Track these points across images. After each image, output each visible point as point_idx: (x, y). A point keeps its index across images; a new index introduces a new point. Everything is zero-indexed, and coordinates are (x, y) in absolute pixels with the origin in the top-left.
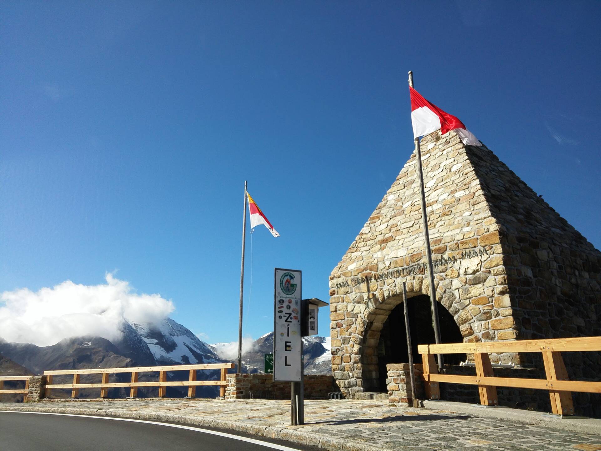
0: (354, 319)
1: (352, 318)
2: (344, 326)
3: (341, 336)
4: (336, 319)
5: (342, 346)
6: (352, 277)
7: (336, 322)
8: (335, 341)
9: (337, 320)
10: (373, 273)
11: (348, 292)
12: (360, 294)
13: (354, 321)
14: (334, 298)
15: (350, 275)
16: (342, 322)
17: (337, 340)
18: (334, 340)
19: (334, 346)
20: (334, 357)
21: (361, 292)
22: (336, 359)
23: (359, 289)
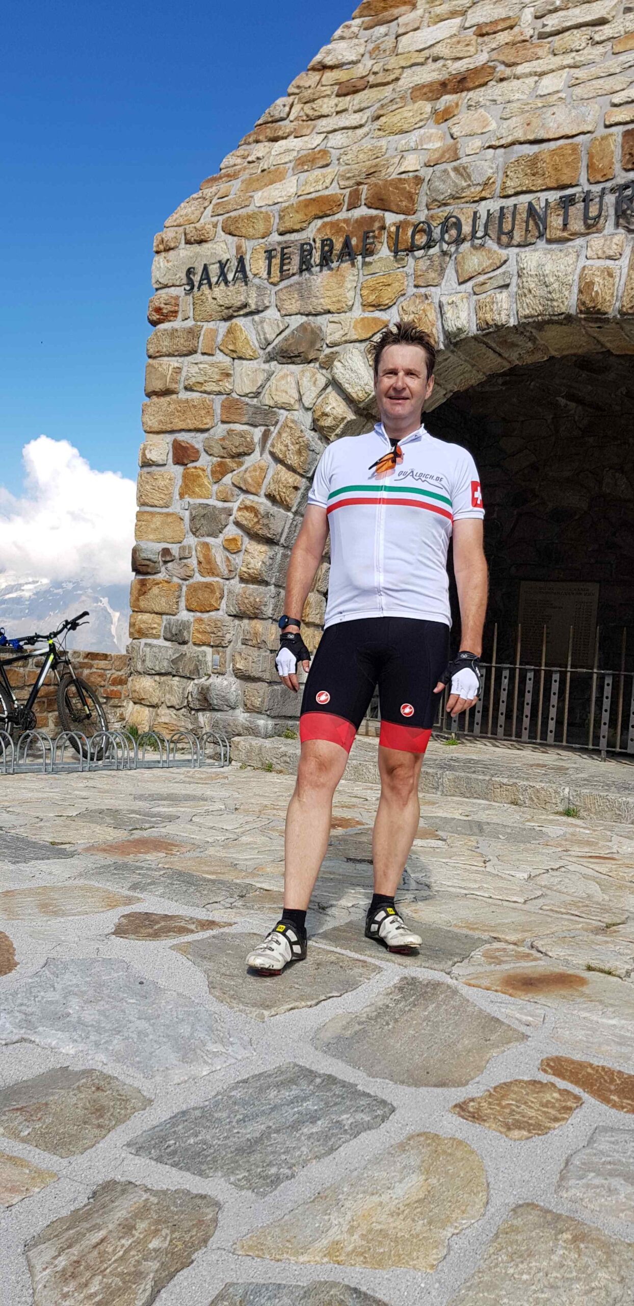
0: (258, 433)
1: (246, 427)
2: (205, 461)
3: (187, 499)
4: (169, 427)
5: (191, 540)
6: (275, 238)
7: (169, 438)
8: (157, 521)
9: (172, 432)
10: (391, 219)
11: (245, 305)
12: (304, 318)
13: (256, 440)
14: (173, 333)
15: (261, 227)
16: (196, 441)
17: (168, 514)
18: (152, 514)
19: (151, 537)
20: (143, 583)
21: (310, 309)
22: (155, 590)
23: (304, 292)
